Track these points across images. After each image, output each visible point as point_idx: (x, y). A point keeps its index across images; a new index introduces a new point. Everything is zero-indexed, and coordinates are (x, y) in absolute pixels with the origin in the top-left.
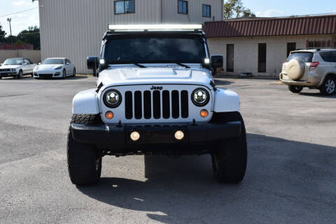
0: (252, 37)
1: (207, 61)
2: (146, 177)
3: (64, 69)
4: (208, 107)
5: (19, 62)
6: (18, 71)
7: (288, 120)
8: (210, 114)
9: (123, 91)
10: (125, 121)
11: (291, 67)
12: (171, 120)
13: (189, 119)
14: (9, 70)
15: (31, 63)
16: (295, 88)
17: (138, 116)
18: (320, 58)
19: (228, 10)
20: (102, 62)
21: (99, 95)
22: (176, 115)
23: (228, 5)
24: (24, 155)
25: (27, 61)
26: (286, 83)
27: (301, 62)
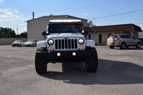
0: (97, 32)
1: (83, 32)
2: (63, 71)
3: (35, 43)
4: (84, 45)
5: (20, 41)
6: (20, 44)
7: (110, 55)
8: (85, 47)
9: (54, 40)
10: (55, 50)
11: (110, 40)
12: (71, 49)
13: (78, 49)
14: (16, 44)
15: (24, 42)
16: (112, 47)
17: (60, 48)
18: (120, 37)
19: (89, 25)
20: (47, 32)
21: (46, 41)
22: (73, 48)
23: (88, 24)
24: (20, 66)
25: (23, 41)
26: (109, 45)
27: (113, 38)
